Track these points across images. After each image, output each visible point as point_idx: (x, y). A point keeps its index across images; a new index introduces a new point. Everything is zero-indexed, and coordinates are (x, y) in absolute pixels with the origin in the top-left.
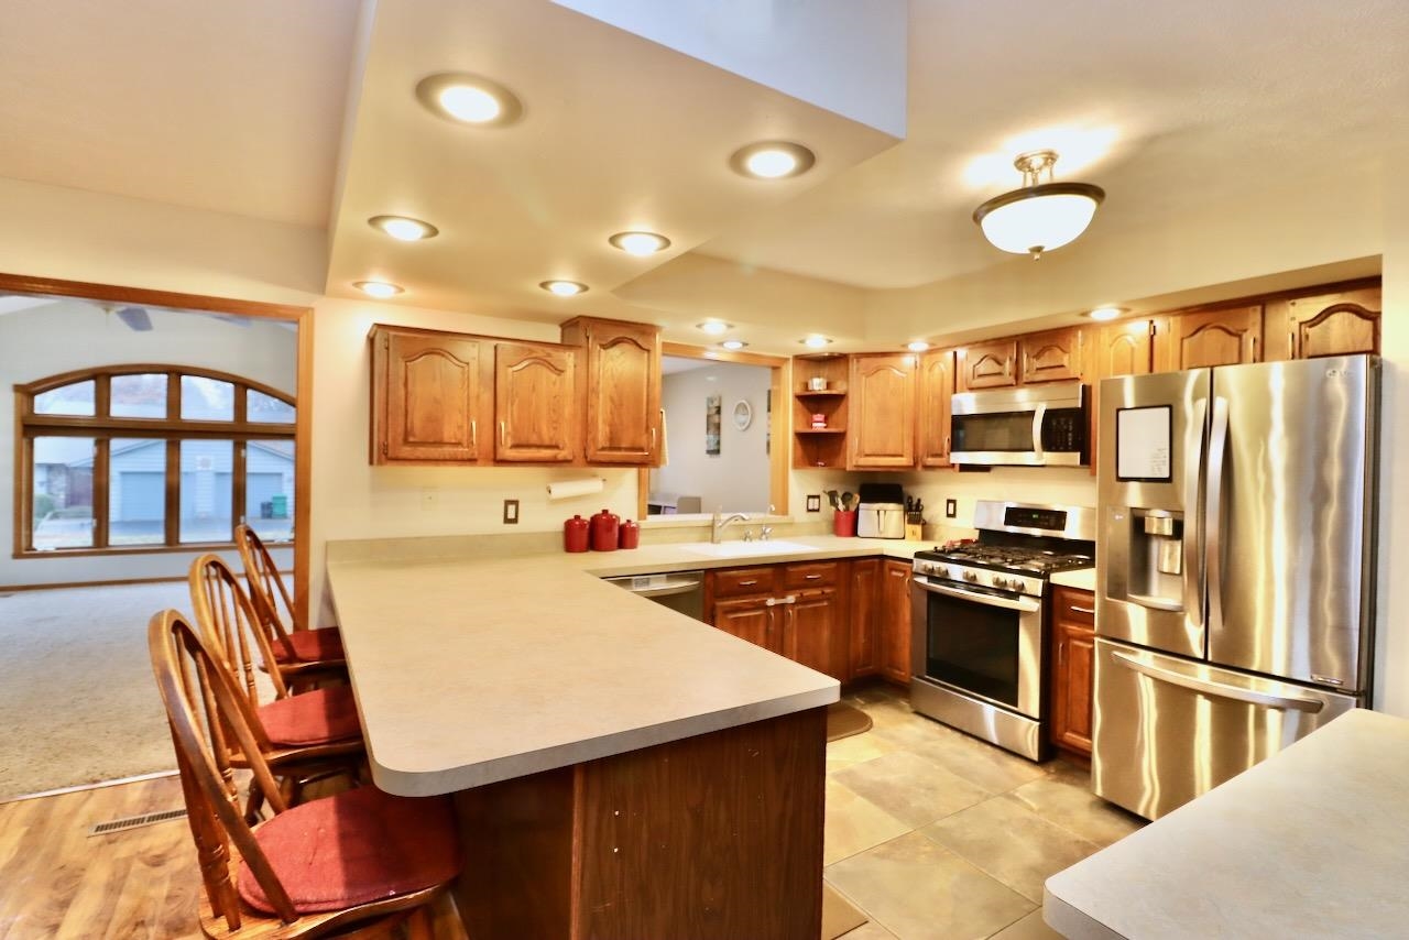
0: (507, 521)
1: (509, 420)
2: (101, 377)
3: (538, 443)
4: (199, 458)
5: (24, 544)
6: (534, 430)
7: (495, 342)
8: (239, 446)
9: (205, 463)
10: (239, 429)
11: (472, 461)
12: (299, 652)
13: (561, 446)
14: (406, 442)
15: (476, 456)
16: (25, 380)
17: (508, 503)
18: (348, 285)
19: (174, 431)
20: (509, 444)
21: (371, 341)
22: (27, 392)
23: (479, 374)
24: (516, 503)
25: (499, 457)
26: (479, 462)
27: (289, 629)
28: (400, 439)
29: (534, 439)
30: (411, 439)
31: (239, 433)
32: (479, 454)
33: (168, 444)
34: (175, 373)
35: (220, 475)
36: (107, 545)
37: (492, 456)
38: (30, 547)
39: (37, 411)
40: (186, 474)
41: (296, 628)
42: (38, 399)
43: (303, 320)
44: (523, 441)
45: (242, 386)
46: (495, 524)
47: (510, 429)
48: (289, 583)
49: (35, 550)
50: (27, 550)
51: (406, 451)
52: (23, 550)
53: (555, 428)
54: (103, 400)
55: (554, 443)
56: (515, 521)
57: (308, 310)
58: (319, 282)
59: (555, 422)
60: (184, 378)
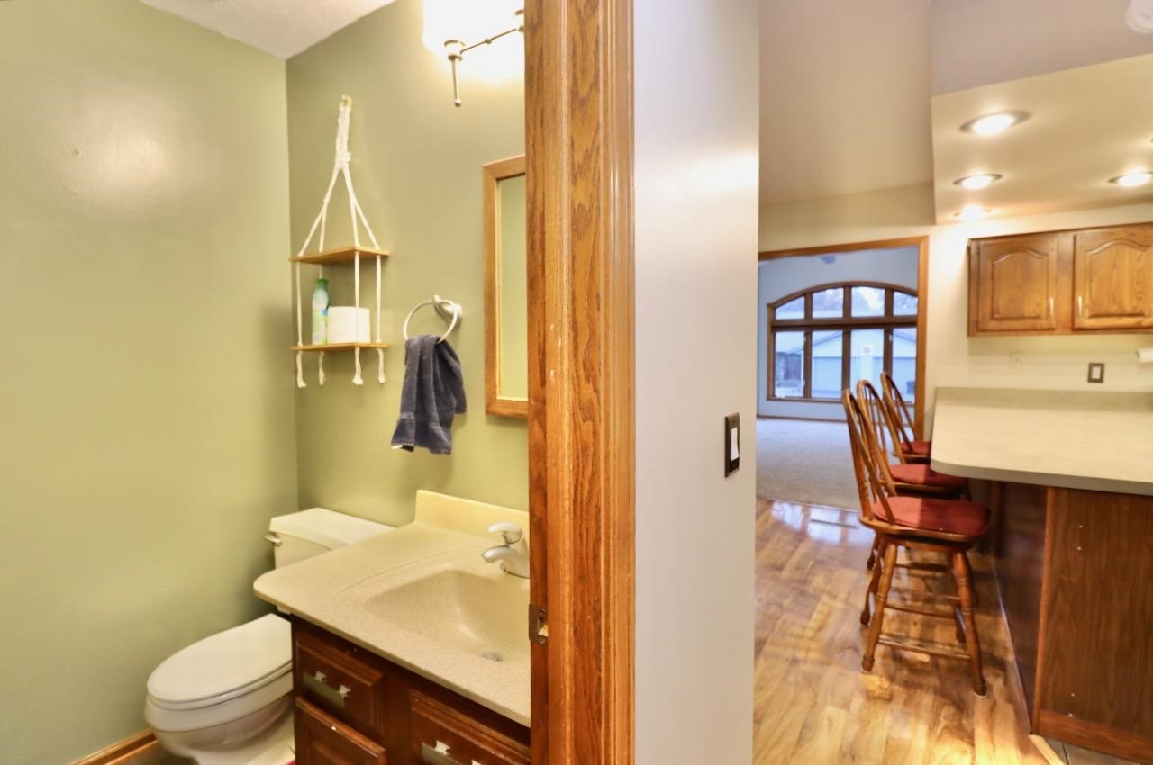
0: (1091, 380)
1: (1088, 295)
2: (808, 294)
3: (1119, 312)
4: (863, 347)
5: (771, 394)
6: (1114, 301)
7: (1072, 234)
8: (888, 333)
9: (867, 350)
10: (888, 320)
11: (1050, 330)
12: (915, 449)
13: (1147, 313)
14: (992, 318)
15: (1054, 326)
16: (772, 300)
17: (1092, 365)
18: (950, 216)
19: (847, 325)
20: (1087, 313)
21: (969, 249)
22: (774, 306)
23: (1058, 261)
24: (1102, 366)
25: (1076, 326)
26: (1056, 331)
27: (911, 437)
28: (988, 316)
29: (1114, 309)
30: (997, 316)
31: (888, 324)
32: (1057, 324)
33: (844, 334)
34: (848, 287)
35: (876, 359)
36: (810, 396)
37: (1070, 324)
38: (774, 395)
39: (777, 317)
40: (855, 358)
41: (915, 438)
42: (778, 310)
43: (922, 245)
44: (1102, 311)
45: (890, 290)
46: (1078, 382)
47: (1088, 302)
48: (911, 411)
49: (777, 396)
51: (993, 325)
52: (771, 396)
53: (1140, 299)
54: (808, 308)
55: (1138, 311)
56: (1100, 380)
57: (925, 238)
58: (930, 218)
59: (1139, 293)
60: (853, 289)
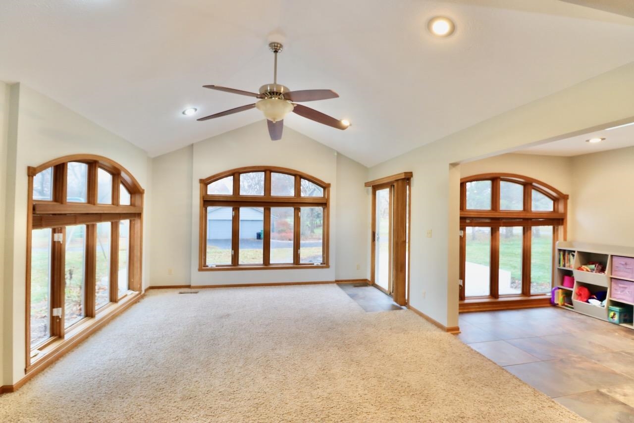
2: (236, 174)
5: (203, 263)
16: (204, 177)
19: (268, 203)
22: (205, 183)
33: (265, 210)
34: (268, 171)
36: (238, 264)
39: (209, 193)
42: (209, 186)
45: (299, 177)
49: (207, 266)
50: (204, 266)
52: (202, 267)
54: (236, 186)
60: (272, 174)
